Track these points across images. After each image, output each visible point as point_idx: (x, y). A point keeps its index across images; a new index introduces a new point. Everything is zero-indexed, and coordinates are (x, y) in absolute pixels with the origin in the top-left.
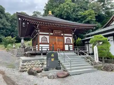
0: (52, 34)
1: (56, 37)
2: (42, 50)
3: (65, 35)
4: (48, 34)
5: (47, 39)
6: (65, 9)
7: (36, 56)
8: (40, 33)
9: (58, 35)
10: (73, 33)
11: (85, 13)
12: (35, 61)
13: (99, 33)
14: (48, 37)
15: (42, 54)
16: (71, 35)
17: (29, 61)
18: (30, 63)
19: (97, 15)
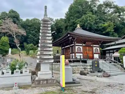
0: (84, 45)
1: (87, 48)
2: (80, 58)
3: (94, 46)
4: (81, 45)
5: (81, 49)
6: (89, 21)
7: (75, 63)
8: (76, 44)
9: (89, 46)
10: (100, 44)
11: (105, 25)
12: (80, 66)
13: (119, 43)
14: (81, 47)
15: (81, 61)
16: (98, 46)
17: (76, 66)
18: (77, 68)
19: (115, 27)
